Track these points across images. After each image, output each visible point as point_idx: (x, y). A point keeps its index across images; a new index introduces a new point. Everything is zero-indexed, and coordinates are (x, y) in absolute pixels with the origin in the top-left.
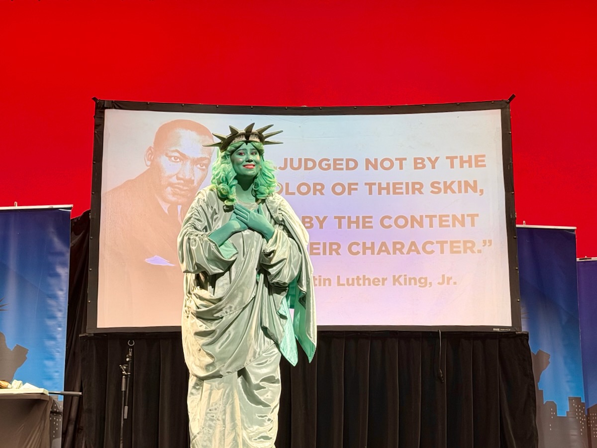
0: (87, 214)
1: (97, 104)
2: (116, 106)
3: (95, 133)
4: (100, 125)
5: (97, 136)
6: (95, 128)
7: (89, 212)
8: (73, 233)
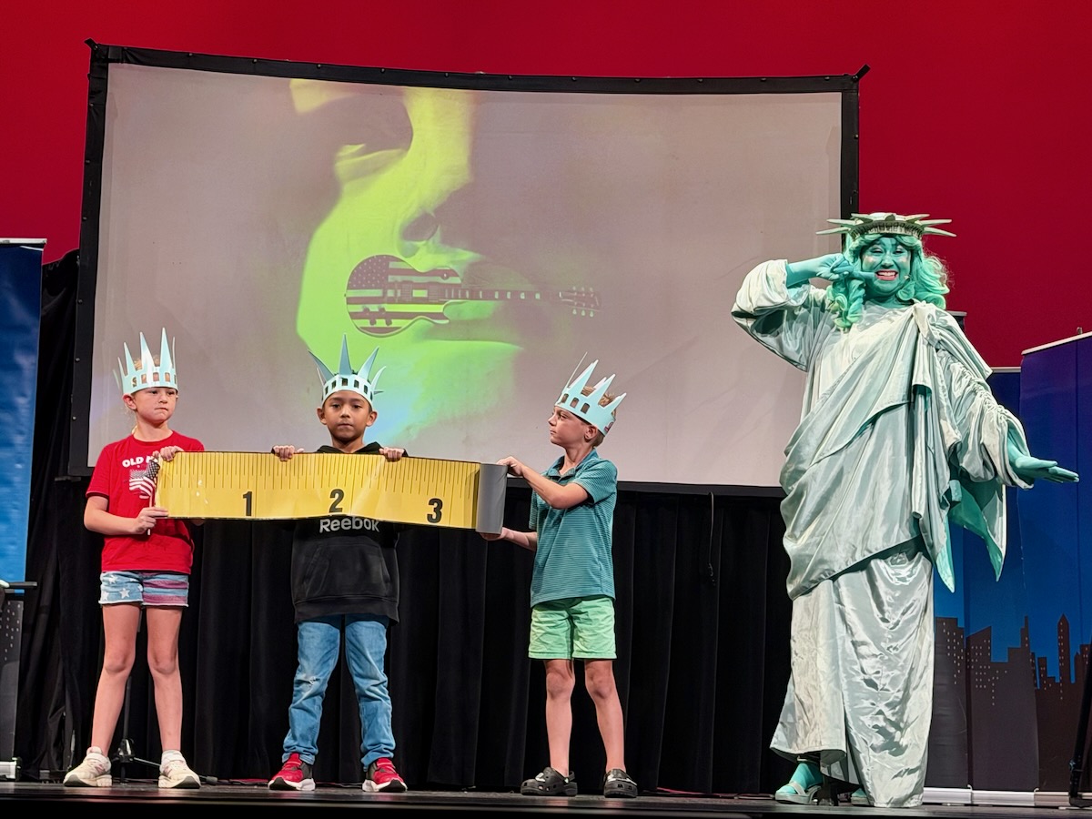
0: (71, 257)
1: (94, 53)
2: (129, 57)
3: (89, 107)
4: (100, 92)
5: (93, 112)
6: (90, 98)
7: (76, 253)
8: (46, 290)
